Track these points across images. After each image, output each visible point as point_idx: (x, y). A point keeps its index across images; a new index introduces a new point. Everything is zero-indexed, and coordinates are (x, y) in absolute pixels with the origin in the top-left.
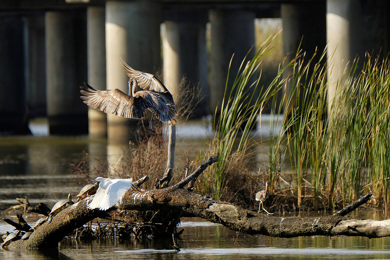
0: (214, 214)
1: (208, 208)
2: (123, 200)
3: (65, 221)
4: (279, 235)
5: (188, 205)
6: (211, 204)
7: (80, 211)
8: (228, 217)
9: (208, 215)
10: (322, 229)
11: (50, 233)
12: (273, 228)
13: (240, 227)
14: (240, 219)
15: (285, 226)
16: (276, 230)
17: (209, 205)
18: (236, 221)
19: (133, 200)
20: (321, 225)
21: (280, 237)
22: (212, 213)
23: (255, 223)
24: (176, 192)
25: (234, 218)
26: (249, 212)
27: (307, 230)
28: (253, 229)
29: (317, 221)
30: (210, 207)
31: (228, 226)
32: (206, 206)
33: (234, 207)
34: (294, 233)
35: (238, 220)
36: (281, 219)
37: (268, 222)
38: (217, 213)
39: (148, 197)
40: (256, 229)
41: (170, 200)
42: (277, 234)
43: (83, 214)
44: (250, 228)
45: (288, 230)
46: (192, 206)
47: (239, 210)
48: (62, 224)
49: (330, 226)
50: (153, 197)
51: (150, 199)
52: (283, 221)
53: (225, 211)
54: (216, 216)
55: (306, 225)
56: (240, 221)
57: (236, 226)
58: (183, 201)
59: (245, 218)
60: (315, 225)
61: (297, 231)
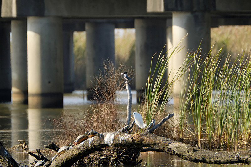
0: (172, 150)
1: (168, 145)
2: (113, 140)
3: (75, 153)
4: (214, 163)
5: (155, 144)
6: (170, 143)
7: (85, 147)
8: (181, 151)
9: (168, 150)
10: (242, 159)
11: (65, 161)
12: (210, 158)
13: (189, 158)
14: (189, 153)
15: (218, 157)
16: (212, 159)
17: (169, 144)
18: (186, 154)
19: (120, 140)
20: (241, 157)
21: (214, 164)
22: (170, 148)
23: (199, 155)
24: (147, 135)
25: (185, 152)
26: (195, 148)
27: (232, 160)
28: (197, 159)
29: (239, 154)
30: (169, 145)
31: (181, 157)
32: (167, 145)
33: (184, 145)
34: (224, 161)
35: (187, 153)
36: (215, 153)
37: (207, 155)
38: (174, 149)
39: (130, 139)
40: (199, 159)
41: (144, 140)
42: (213, 162)
43: (87, 149)
44: (195, 158)
45: (220, 160)
46: (158, 144)
47: (188, 147)
48: (73, 156)
49: (246, 157)
50: (132, 138)
51: (131, 140)
52: (217, 154)
53: (179, 147)
54: (173, 150)
55: (231, 157)
56: (189, 154)
57: (186, 157)
58: (152, 141)
59: (192, 152)
60: (237, 156)
61: (226, 160)
